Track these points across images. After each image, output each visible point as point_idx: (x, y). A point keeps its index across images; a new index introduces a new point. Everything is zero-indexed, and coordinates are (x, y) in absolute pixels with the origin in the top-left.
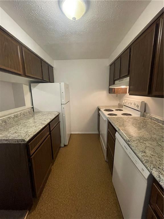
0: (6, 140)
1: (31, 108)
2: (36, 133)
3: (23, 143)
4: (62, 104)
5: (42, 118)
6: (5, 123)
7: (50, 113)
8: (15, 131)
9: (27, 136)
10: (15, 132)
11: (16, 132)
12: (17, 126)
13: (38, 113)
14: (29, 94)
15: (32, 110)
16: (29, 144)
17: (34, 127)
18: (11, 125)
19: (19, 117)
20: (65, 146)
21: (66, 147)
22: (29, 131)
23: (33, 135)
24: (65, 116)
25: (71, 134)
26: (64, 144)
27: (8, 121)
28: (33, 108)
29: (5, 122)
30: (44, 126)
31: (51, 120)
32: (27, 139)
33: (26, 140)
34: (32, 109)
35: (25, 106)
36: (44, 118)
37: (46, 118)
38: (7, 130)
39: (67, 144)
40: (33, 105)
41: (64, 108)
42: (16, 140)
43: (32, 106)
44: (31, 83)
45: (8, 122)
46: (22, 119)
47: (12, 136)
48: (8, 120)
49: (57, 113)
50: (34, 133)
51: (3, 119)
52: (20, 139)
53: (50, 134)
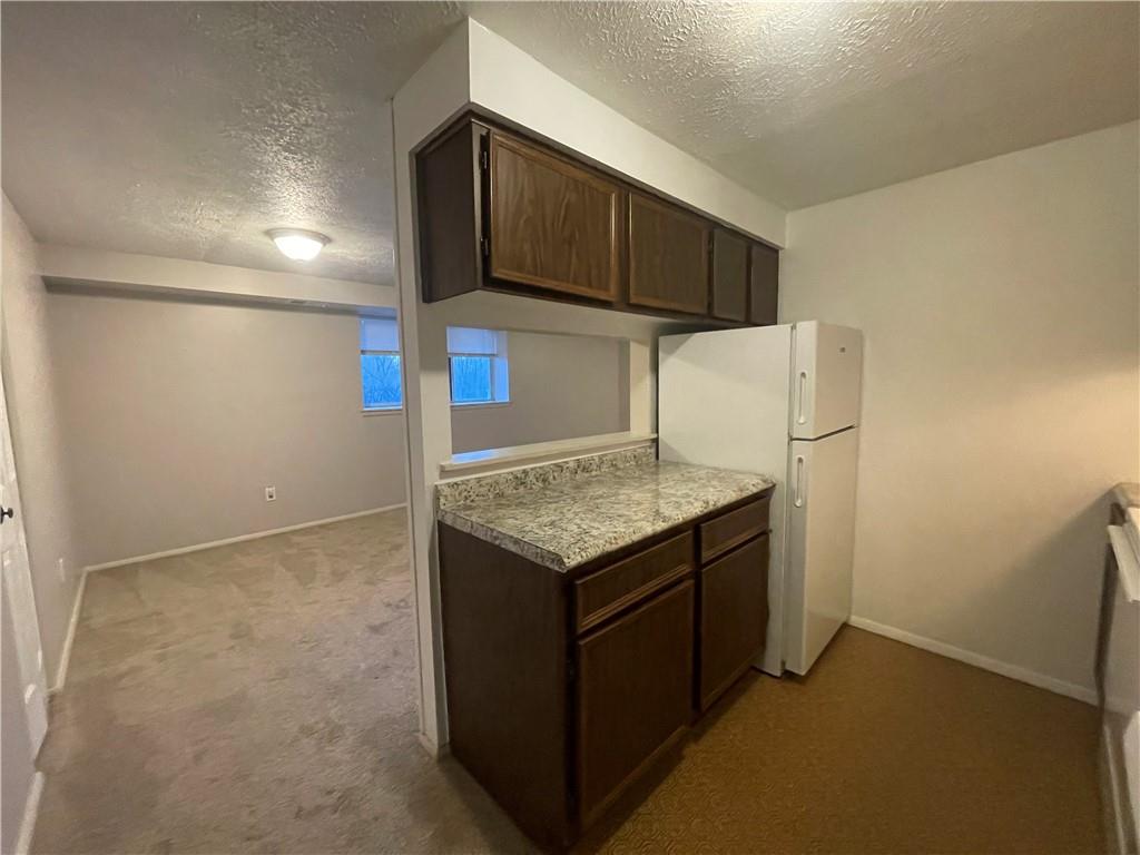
0: (517, 542)
1: (648, 444)
2: (614, 547)
3: (557, 568)
4: (792, 439)
5: (672, 492)
6: (541, 485)
7: (719, 474)
8: (553, 518)
9: (578, 545)
10: (552, 523)
11: (554, 522)
12: (569, 500)
13: (669, 468)
14: (648, 381)
15: (653, 450)
16: (579, 582)
17: (622, 520)
18: (556, 494)
19: (594, 473)
20: (789, 675)
21: (790, 685)
22: (595, 532)
23: (599, 552)
24: (804, 506)
25: (845, 626)
26: (783, 663)
27: (554, 478)
28: (656, 441)
29: (544, 481)
30: (661, 526)
31: (711, 508)
32: (573, 561)
33: (566, 560)
34: (650, 447)
35: (629, 430)
36: (679, 493)
37: (689, 496)
38: (535, 509)
39: (803, 673)
40: (657, 432)
41: (800, 460)
42: (539, 551)
43: (654, 436)
44: (662, 334)
45: (553, 482)
46: (600, 482)
47: (537, 531)
48: (556, 474)
49: (756, 481)
50: (608, 545)
51: (540, 468)
52: (551, 548)
53: (696, 576)
